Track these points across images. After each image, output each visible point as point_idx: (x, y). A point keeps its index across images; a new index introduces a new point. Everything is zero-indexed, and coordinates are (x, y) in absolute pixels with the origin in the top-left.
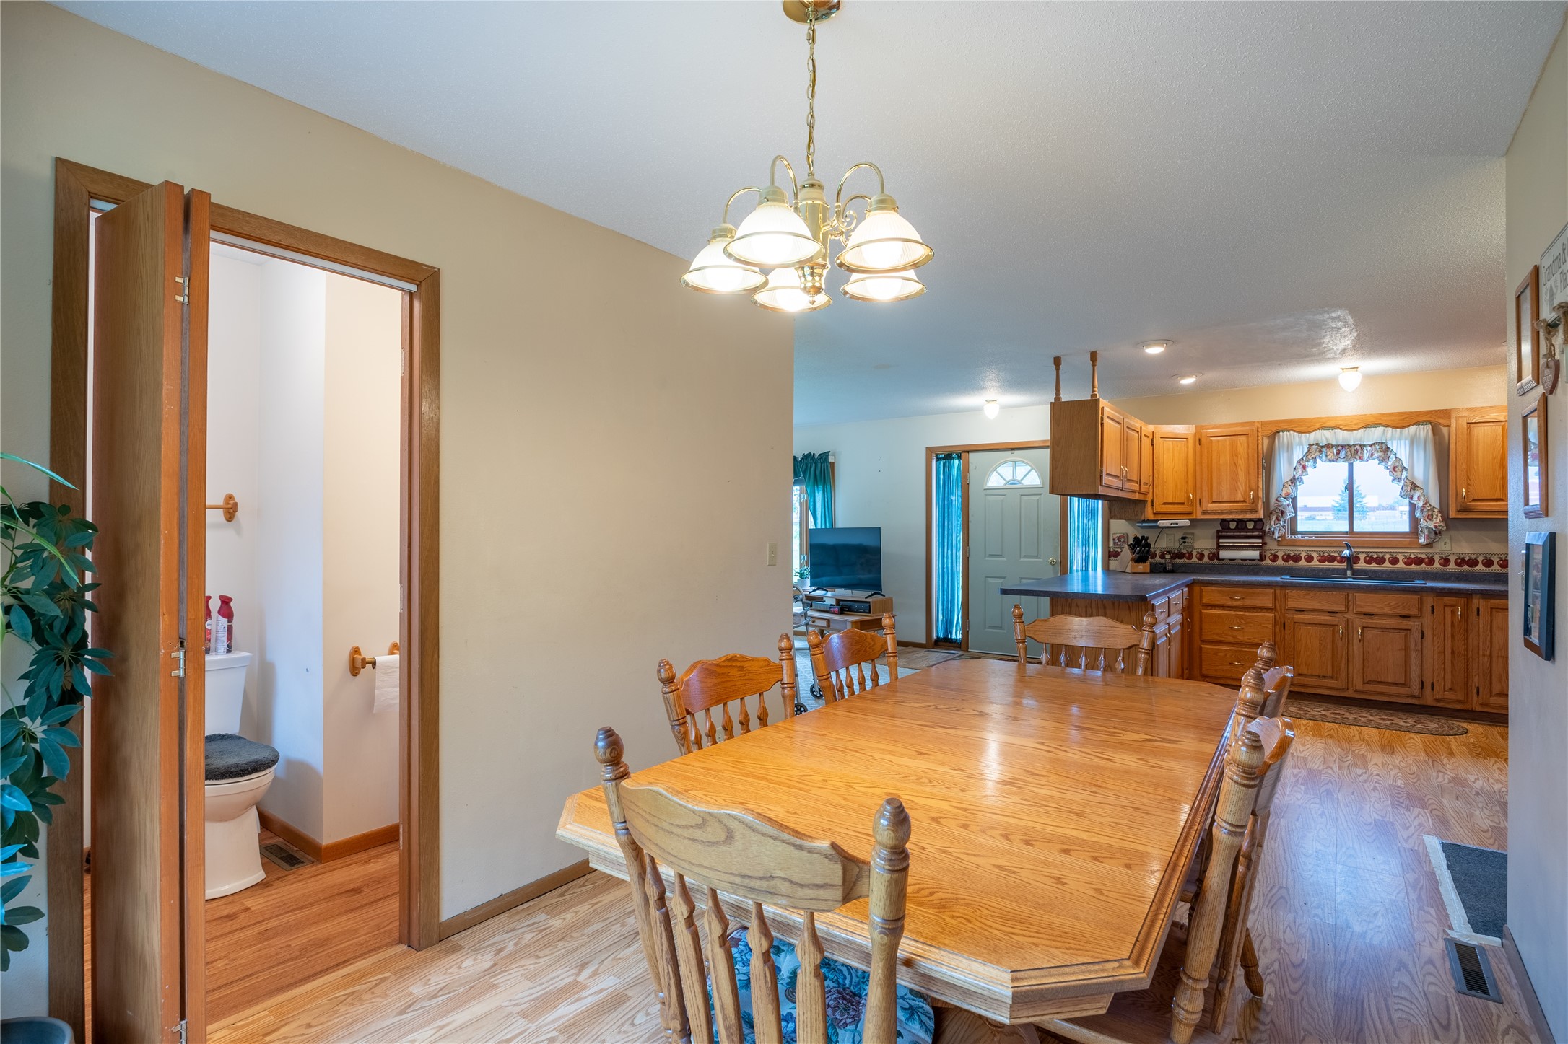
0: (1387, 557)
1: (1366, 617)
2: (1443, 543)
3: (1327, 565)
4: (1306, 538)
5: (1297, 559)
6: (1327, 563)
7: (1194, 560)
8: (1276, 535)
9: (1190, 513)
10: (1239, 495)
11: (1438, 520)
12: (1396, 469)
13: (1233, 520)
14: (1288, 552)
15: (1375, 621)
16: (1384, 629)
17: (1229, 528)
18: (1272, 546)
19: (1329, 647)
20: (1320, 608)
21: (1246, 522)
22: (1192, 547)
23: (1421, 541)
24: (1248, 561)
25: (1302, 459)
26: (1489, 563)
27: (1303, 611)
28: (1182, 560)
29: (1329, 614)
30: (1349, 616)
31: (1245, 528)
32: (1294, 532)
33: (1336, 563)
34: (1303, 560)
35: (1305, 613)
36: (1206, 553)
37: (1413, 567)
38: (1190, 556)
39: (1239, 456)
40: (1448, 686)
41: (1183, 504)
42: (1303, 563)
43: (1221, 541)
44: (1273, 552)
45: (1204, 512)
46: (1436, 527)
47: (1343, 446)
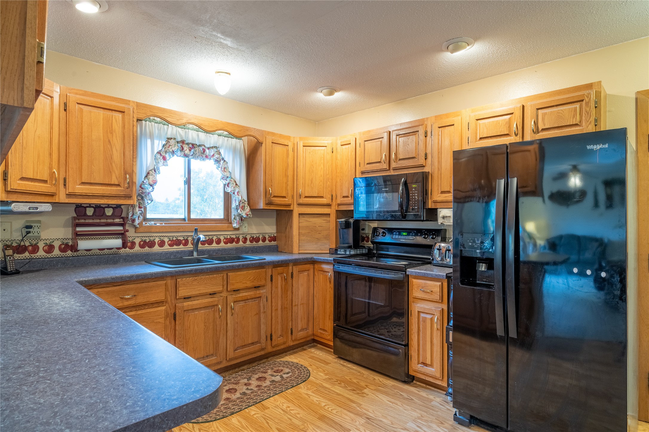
0: (215, 238)
1: (234, 293)
2: (244, 227)
3: (175, 248)
4: (158, 224)
5: (151, 244)
6: (175, 247)
7: (41, 253)
8: (137, 222)
9: (52, 195)
10: (114, 178)
11: (248, 211)
12: (225, 170)
13: (90, 206)
14: (144, 239)
15: (241, 295)
16: (245, 300)
17: (85, 214)
18: (131, 234)
19: (211, 327)
20: (204, 291)
21: (104, 208)
22: (38, 238)
23: (235, 225)
24: (106, 250)
25: (162, 150)
26: (264, 240)
27: (190, 297)
28: (23, 255)
29: (211, 296)
30: (224, 294)
31: (103, 215)
32: (145, 219)
33: (181, 246)
34: (157, 245)
35: (192, 299)
36: (57, 244)
37: (229, 245)
38: (35, 249)
39: (114, 134)
40: (280, 333)
41: (45, 182)
42: (156, 248)
43: (78, 229)
44: (130, 239)
45: (69, 195)
46: (247, 215)
47: (193, 145)
